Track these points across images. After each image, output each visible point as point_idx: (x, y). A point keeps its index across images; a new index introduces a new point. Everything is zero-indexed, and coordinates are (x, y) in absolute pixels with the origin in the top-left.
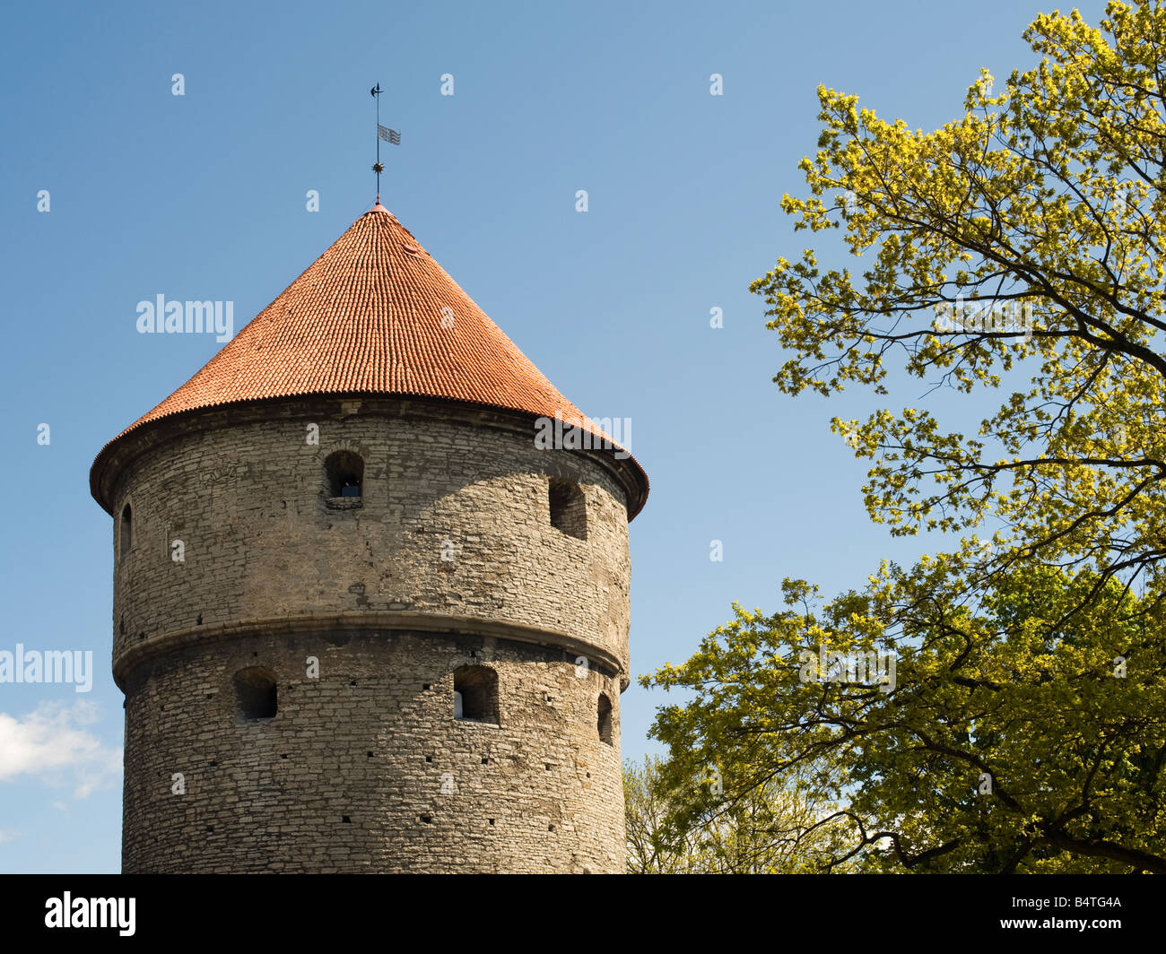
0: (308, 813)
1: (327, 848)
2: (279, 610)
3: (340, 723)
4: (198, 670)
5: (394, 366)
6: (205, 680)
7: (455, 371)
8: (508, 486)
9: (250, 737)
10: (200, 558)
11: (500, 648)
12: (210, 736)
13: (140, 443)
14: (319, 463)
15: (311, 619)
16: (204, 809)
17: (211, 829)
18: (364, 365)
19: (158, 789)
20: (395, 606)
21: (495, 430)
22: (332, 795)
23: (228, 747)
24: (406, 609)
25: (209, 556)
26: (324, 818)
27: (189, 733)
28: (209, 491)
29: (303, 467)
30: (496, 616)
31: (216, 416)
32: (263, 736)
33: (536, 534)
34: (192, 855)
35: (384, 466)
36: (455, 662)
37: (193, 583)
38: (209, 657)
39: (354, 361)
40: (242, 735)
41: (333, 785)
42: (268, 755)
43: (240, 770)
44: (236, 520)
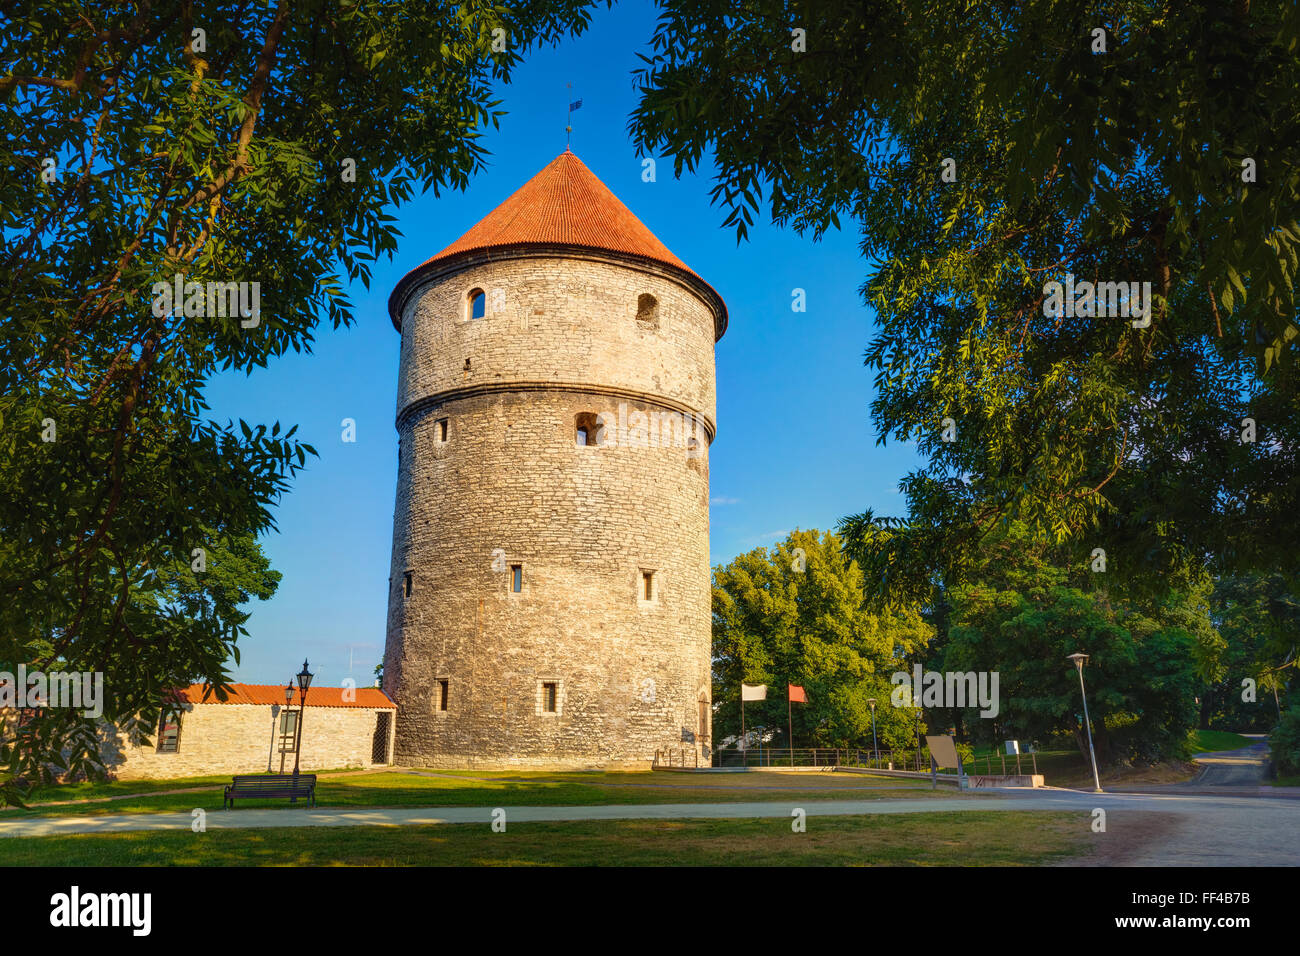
0: (621, 511)
1: (634, 535)
4: (545, 407)
6: (551, 414)
9: (586, 457)
10: (556, 336)
12: (555, 451)
14: (635, 298)
15: (631, 391)
16: (549, 498)
17: (554, 511)
20: (672, 394)
22: (635, 502)
23: (569, 461)
25: (564, 336)
26: (633, 516)
27: (536, 446)
28: (565, 296)
29: (627, 297)
32: (594, 457)
34: (538, 527)
37: (550, 351)
38: (554, 400)
40: (580, 454)
41: (637, 496)
42: (597, 471)
43: (578, 477)
44: (585, 319)
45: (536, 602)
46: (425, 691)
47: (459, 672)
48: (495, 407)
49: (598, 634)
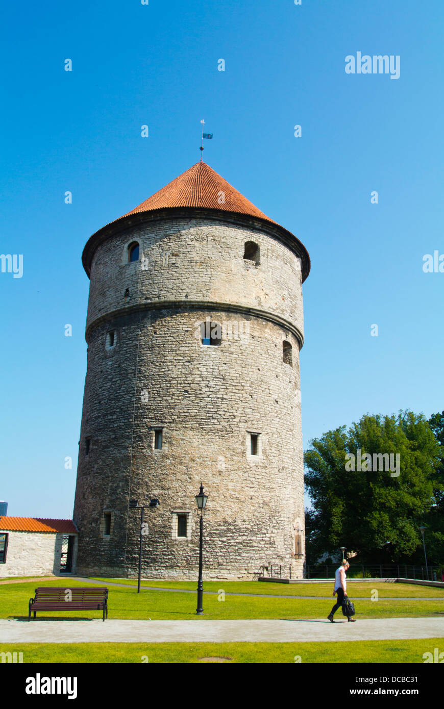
0: (234, 391)
1: (244, 408)
2: (228, 300)
3: (248, 353)
4: (179, 319)
6: (184, 323)
9: (208, 353)
11: (294, 337)
12: (187, 349)
14: (243, 244)
15: (240, 307)
16: (183, 382)
17: (186, 391)
20: (270, 309)
22: (245, 384)
23: (197, 355)
24: (273, 311)
25: (193, 270)
26: (242, 394)
27: (174, 346)
28: (193, 243)
29: (237, 244)
31: (201, 213)
32: (215, 353)
34: (174, 402)
35: (266, 252)
36: (283, 338)
37: (183, 280)
38: (186, 314)
40: (204, 351)
41: (246, 380)
42: (217, 362)
43: (202, 367)
44: (207, 258)
45: (173, 456)
46: (96, 520)
47: (118, 507)
48: (145, 320)
49: (217, 480)
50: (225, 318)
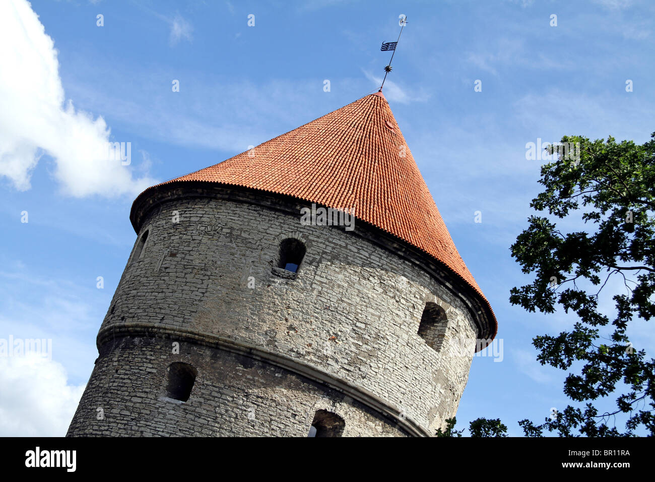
2: (215, 331)
4: (148, 353)
5: (349, 195)
6: (150, 361)
7: (387, 211)
8: (397, 298)
9: (165, 410)
10: (177, 279)
11: (354, 406)
12: (139, 400)
13: (169, 194)
14: (277, 242)
15: (234, 343)
18: (329, 188)
19: (93, 425)
20: (293, 354)
21: (400, 257)
23: (148, 412)
24: (298, 357)
25: (184, 280)
27: (127, 393)
28: (200, 238)
29: (266, 241)
30: (358, 383)
32: (173, 412)
33: (405, 336)
35: (318, 257)
36: (319, 406)
37: (168, 294)
38: (159, 347)
39: (324, 184)
40: (160, 407)
43: (149, 430)
44: (210, 262)
50: (208, 360)
